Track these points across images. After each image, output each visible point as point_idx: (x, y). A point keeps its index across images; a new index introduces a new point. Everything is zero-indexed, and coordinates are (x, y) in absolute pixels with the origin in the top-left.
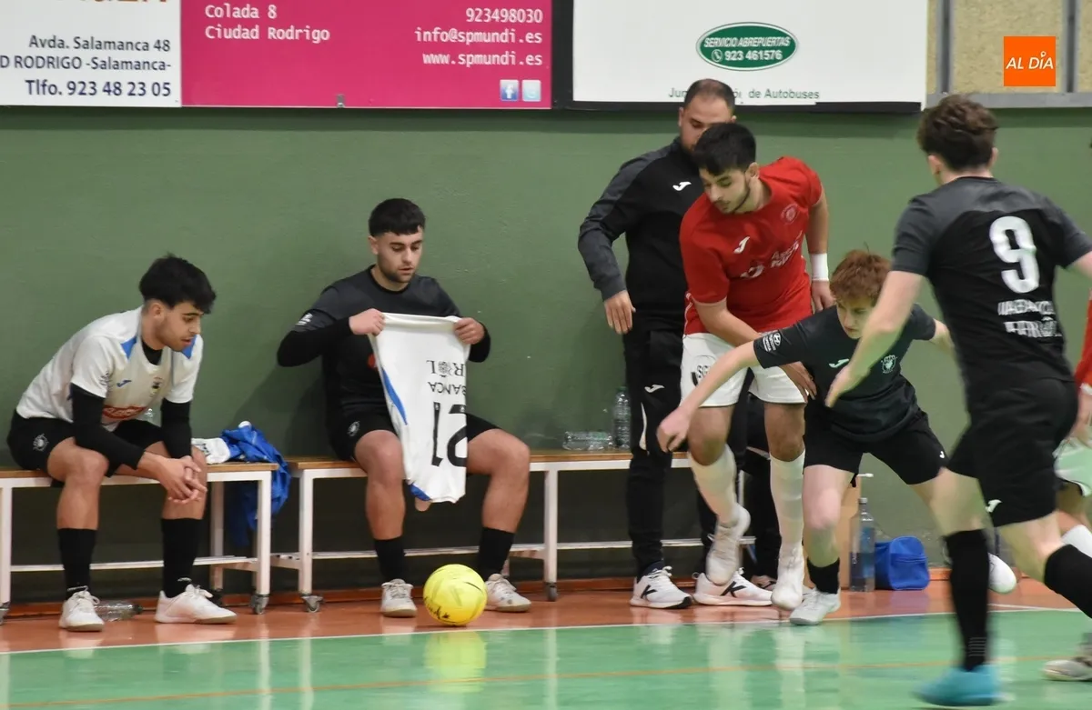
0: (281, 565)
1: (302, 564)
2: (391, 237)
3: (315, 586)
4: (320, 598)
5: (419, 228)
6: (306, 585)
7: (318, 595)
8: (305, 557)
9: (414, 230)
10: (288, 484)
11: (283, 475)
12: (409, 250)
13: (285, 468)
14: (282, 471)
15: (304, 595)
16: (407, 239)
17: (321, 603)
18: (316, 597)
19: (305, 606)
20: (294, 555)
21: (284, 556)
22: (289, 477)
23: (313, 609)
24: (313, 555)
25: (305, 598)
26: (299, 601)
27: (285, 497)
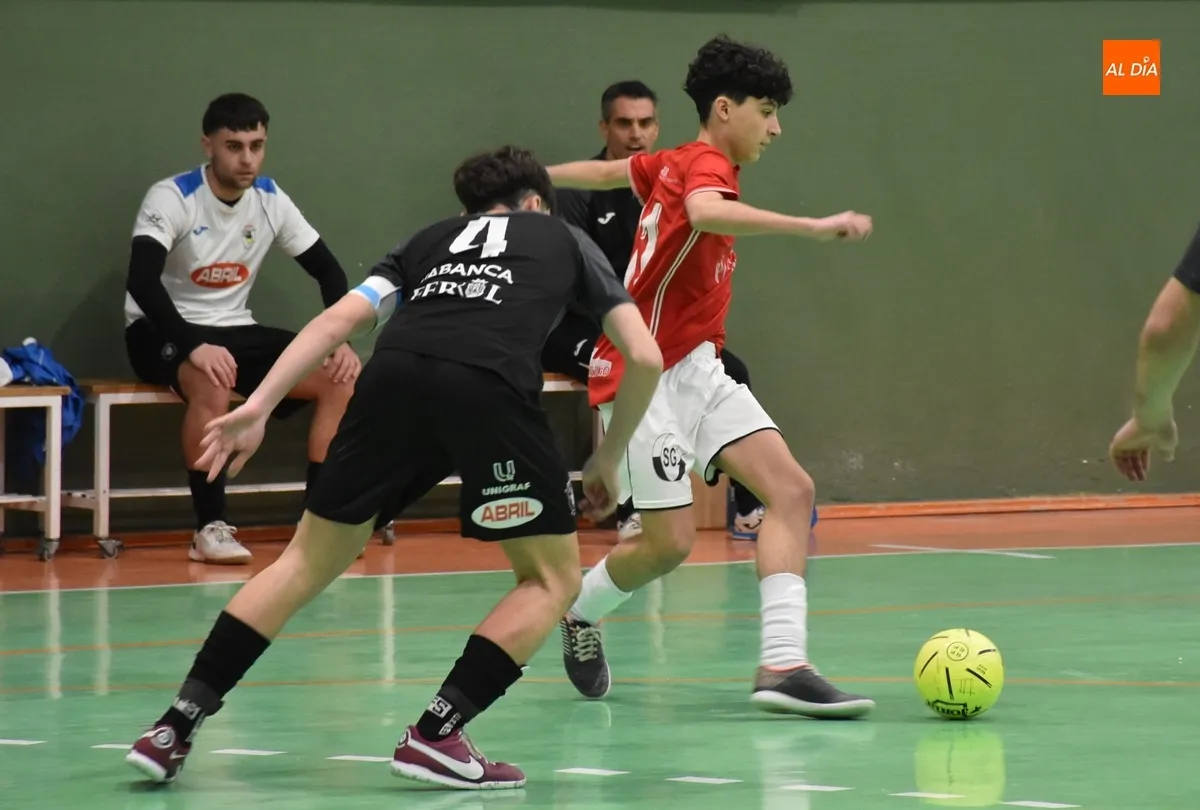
0: (74, 504)
1: (97, 504)
2: (226, 134)
3: (113, 529)
4: (119, 543)
5: (259, 125)
6: (102, 527)
7: (117, 539)
8: (102, 495)
9: (253, 127)
10: (80, 410)
11: (75, 401)
12: (247, 150)
13: (78, 392)
14: (75, 395)
15: (100, 539)
16: (245, 137)
17: (120, 547)
18: (114, 541)
19: (102, 553)
20: (89, 494)
21: (77, 494)
22: (82, 403)
23: (110, 555)
24: (110, 492)
25: (101, 542)
26: (96, 546)
27: (77, 426)
